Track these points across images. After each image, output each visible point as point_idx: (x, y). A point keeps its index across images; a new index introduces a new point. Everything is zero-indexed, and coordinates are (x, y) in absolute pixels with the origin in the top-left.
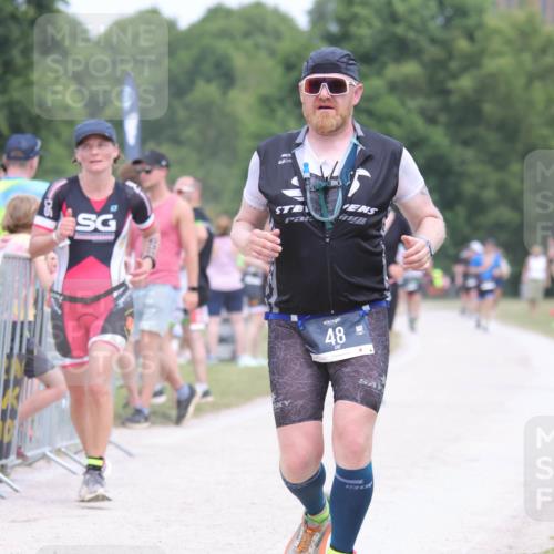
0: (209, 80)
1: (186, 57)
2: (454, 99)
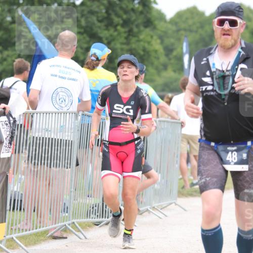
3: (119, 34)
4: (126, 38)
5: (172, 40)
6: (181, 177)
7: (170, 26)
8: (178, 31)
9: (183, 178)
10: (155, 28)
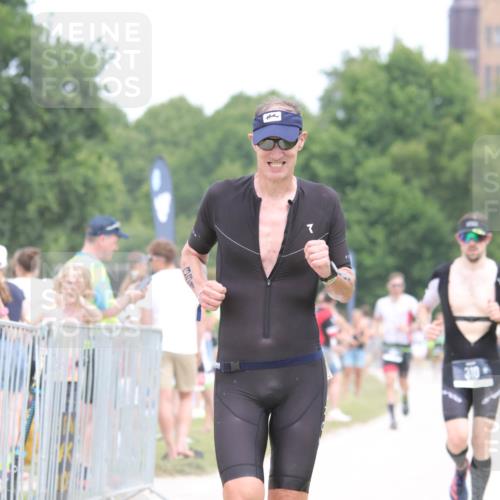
0: (233, 160)
1: (211, 139)
2: (446, 178)
3: (35, 153)
4: (50, 161)
5: (140, 163)
6: (159, 435)
7: (134, 135)
8: (152, 143)
9: (165, 438)
10: (105, 139)
